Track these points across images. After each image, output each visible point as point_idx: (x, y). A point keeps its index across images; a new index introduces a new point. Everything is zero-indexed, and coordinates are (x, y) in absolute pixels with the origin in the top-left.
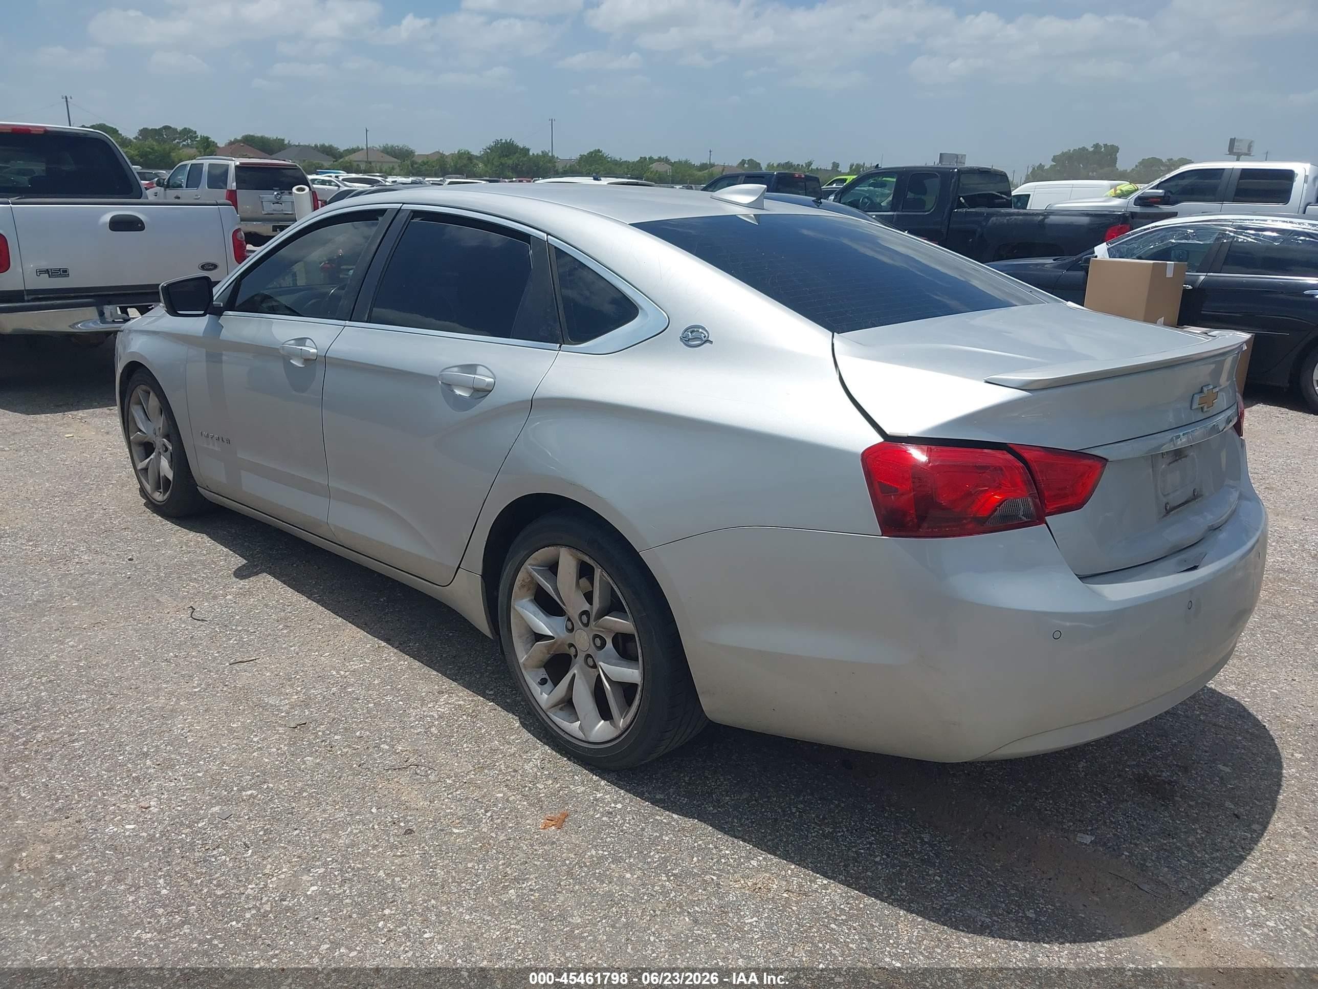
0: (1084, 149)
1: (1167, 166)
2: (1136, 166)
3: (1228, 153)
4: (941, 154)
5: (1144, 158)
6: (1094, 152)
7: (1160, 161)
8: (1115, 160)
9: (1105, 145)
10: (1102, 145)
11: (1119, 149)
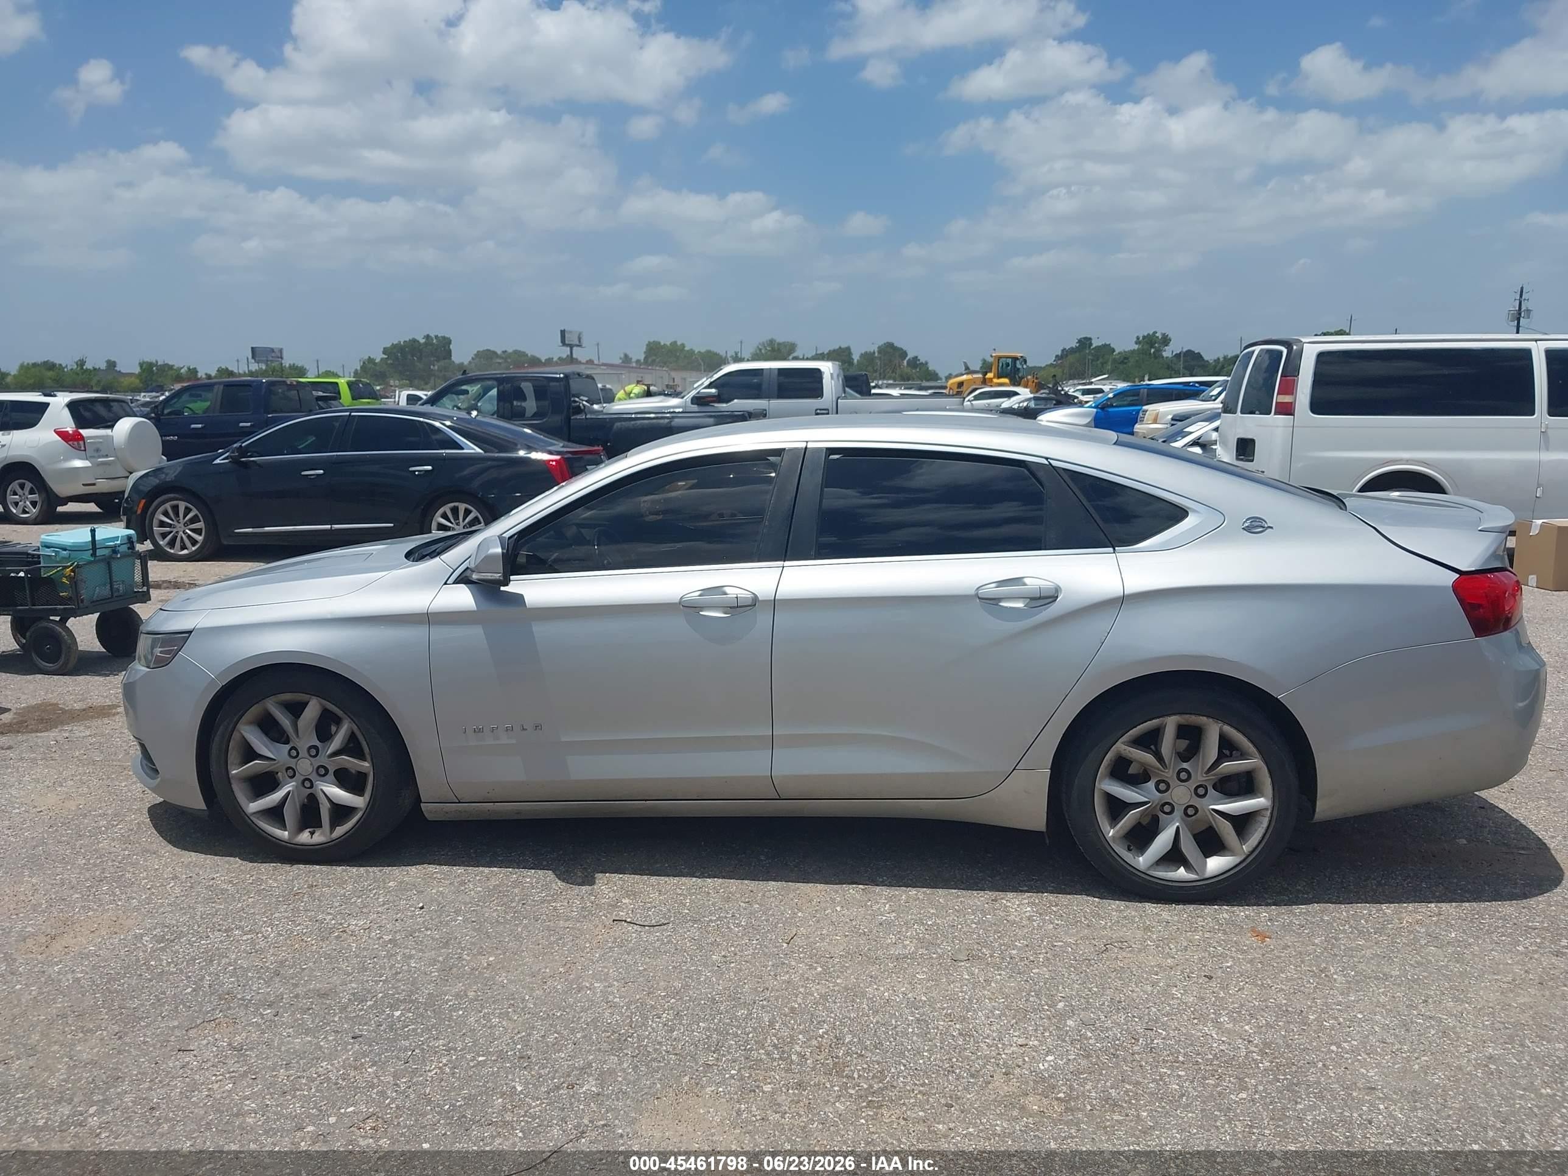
0: (414, 341)
1: (503, 358)
2: (473, 358)
3: (561, 344)
4: (252, 348)
5: (478, 349)
6: (426, 344)
7: (495, 353)
8: (449, 354)
9: (436, 337)
10: (433, 336)
11: (451, 341)
